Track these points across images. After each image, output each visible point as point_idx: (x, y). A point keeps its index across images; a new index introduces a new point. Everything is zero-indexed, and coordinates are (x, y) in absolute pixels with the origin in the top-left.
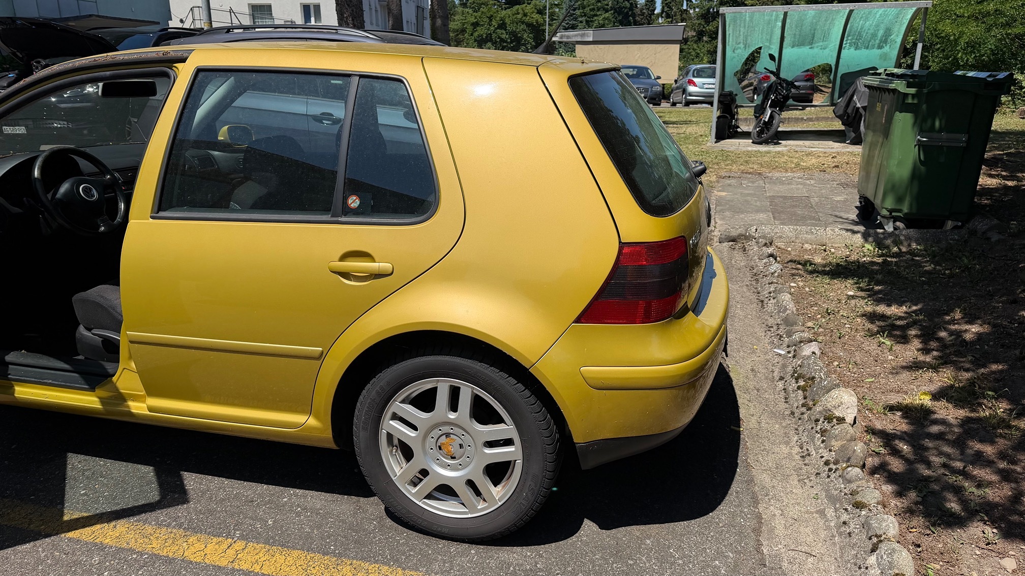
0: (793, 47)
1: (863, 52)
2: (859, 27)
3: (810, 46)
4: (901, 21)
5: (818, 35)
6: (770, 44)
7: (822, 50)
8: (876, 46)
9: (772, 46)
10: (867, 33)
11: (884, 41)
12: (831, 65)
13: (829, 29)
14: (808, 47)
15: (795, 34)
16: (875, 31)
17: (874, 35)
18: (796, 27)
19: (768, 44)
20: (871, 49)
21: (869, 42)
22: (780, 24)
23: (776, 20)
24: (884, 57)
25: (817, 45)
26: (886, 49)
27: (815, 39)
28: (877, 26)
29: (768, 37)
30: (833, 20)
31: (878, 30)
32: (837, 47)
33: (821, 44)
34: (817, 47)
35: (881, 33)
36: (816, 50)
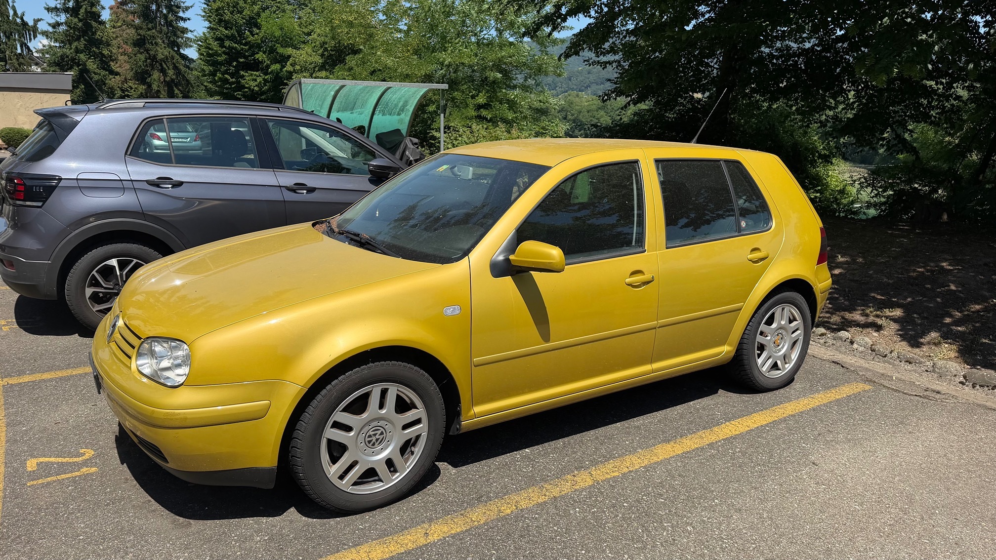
0: (338, 112)
1: (388, 117)
2: (388, 99)
3: (351, 112)
4: (416, 96)
5: (358, 103)
6: (321, 109)
7: (360, 115)
8: (396, 113)
9: (321, 111)
10: (392, 104)
11: (402, 110)
12: (364, 127)
13: (367, 99)
14: (349, 112)
15: (342, 102)
16: (398, 102)
17: (396, 105)
18: (344, 96)
19: (319, 109)
20: (393, 115)
21: (392, 110)
22: (333, 93)
23: (331, 91)
24: (401, 121)
25: (356, 111)
26: (403, 116)
27: (356, 106)
28: (400, 99)
29: (320, 103)
30: (372, 92)
31: (400, 102)
32: (370, 113)
33: (359, 110)
34: (356, 112)
35: (401, 104)
36: (355, 115)
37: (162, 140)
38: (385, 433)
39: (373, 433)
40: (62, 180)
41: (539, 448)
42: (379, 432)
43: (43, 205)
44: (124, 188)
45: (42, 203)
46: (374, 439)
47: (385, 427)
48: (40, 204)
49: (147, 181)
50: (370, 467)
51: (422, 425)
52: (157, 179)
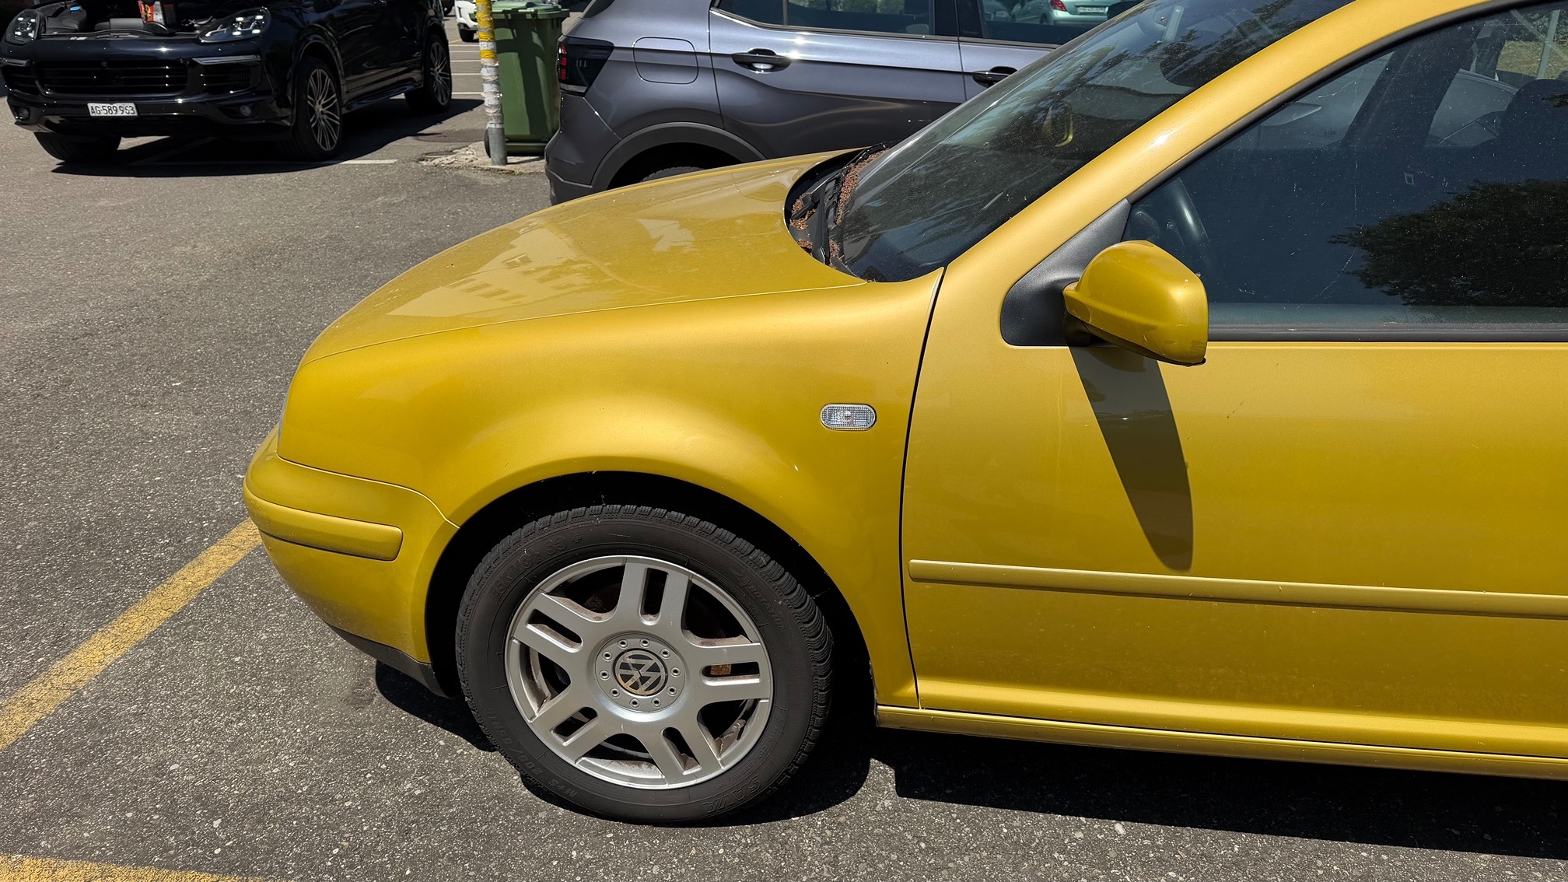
37: (1066, 11)
38: (662, 670)
39: (633, 661)
40: (614, 51)
41: (1157, 835)
42: (650, 663)
43: (587, 91)
44: (698, 67)
45: (586, 88)
46: (636, 676)
47: (661, 657)
48: (582, 90)
49: (733, 56)
50: (623, 732)
51: (756, 681)
52: (751, 52)
